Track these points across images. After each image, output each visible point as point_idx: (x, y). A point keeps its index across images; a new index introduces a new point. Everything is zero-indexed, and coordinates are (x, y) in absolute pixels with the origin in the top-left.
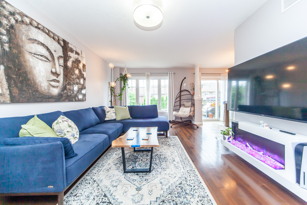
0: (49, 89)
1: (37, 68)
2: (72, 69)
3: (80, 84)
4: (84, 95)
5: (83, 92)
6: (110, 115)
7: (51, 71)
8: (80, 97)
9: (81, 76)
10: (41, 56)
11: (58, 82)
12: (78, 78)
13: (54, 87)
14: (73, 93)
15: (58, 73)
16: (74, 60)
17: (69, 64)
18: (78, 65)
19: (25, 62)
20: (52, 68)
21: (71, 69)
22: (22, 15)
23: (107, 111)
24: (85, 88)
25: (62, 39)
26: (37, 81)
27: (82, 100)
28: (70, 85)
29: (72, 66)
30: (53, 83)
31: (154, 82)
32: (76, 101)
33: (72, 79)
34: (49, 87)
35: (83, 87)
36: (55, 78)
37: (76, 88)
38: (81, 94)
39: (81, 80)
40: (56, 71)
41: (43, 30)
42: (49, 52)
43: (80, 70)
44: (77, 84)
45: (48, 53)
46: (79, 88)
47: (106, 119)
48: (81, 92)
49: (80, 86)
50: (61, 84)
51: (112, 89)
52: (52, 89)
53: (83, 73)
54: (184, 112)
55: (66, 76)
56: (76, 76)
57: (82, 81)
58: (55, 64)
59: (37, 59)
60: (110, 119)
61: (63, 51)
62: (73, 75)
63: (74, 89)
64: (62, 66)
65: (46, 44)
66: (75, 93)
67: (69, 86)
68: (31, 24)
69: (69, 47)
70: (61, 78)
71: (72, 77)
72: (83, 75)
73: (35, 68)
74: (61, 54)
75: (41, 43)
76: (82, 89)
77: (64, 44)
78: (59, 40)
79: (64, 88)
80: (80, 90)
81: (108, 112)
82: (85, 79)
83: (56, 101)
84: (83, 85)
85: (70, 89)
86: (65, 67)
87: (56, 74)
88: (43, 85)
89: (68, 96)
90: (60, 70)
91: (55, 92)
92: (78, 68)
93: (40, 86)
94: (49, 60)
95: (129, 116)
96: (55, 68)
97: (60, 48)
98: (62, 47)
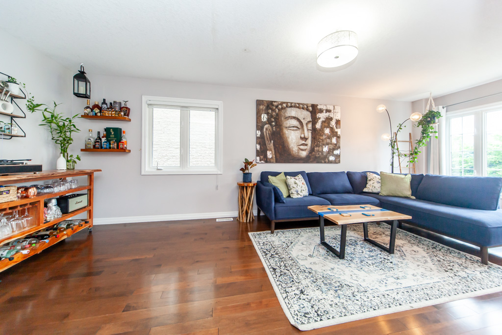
0: (298, 153)
1: (290, 137)
2: (322, 129)
3: (331, 144)
4: (338, 156)
5: (336, 152)
7: (301, 137)
8: (332, 158)
9: (334, 133)
10: (293, 127)
11: (306, 145)
12: (329, 138)
13: (302, 150)
14: (322, 154)
15: (306, 137)
16: (324, 120)
17: (318, 126)
18: (329, 124)
20: (301, 134)
21: (320, 130)
22: (282, 103)
24: (339, 147)
25: (310, 105)
26: (290, 147)
27: (335, 162)
28: (319, 146)
29: (321, 126)
30: (302, 147)
32: (325, 163)
33: (321, 141)
34: (298, 150)
35: (337, 147)
36: (304, 142)
37: (326, 149)
38: (333, 155)
39: (333, 139)
40: (304, 136)
41: (295, 107)
42: (299, 122)
43: (332, 129)
44: (328, 144)
45: (298, 123)
46: (330, 149)
48: (333, 152)
49: (332, 146)
50: (309, 147)
52: (301, 152)
53: (336, 130)
55: (314, 138)
56: (326, 136)
57: (334, 140)
58: (303, 130)
59: (290, 131)
61: (312, 116)
62: (322, 136)
63: (324, 150)
64: (310, 130)
65: (296, 116)
66: (325, 154)
67: (317, 148)
68: (287, 106)
69: (318, 109)
70: (309, 142)
71: (321, 138)
72: (337, 132)
73: (289, 138)
74: (310, 119)
75: (293, 117)
76: (334, 149)
77: (312, 109)
78: (307, 107)
79: (312, 150)
80: (331, 152)
81: (370, 180)
82: (338, 137)
83: (304, 163)
84: (336, 144)
85: (318, 151)
86: (314, 130)
87: (305, 139)
88: (294, 149)
89: (316, 157)
90: (308, 134)
91: (304, 154)
92: (328, 126)
93: (292, 151)
94: (298, 128)
96: (304, 134)
97: (309, 114)
98: (311, 112)
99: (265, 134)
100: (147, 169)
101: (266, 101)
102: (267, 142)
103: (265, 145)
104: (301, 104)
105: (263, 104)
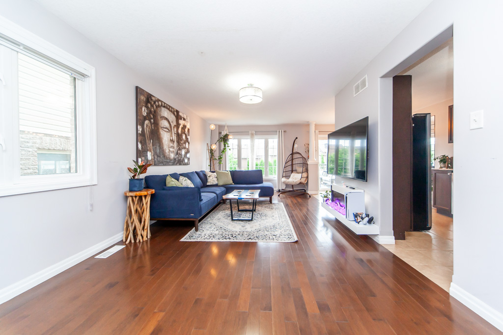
0: (169, 155)
1: (164, 139)
6: (212, 180)
7: (170, 140)
10: (166, 128)
11: (174, 148)
13: (171, 152)
15: (173, 140)
19: (159, 135)
22: (158, 101)
23: (208, 175)
25: (176, 110)
26: (164, 148)
30: (171, 149)
31: (259, 142)
36: (172, 145)
41: (166, 107)
42: (169, 124)
47: (208, 184)
51: (212, 152)
54: (295, 178)
58: (172, 133)
59: (164, 132)
60: (212, 184)
61: (176, 120)
64: (176, 134)
68: (162, 105)
70: (175, 144)
74: (175, 123)
75: (166, 118)
77: (177, 114)
78: (174, 111)
79: (177, 153)
81: (210, 177)
83: (172, 165)
88: (167, 151)
90: (175, 138)
91: (172, 156)
94: (169, 131)
95: (231, 182)
96: (172, 136)
99: (145, 131)
102: (147, 141)
103: (146, 144)
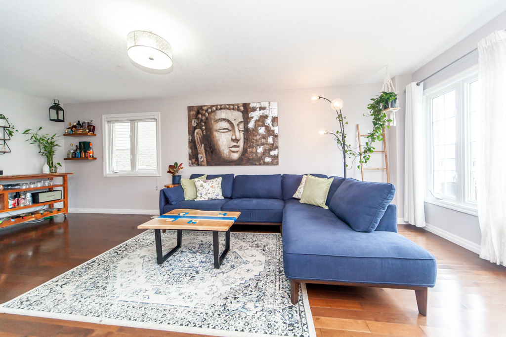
0: (230, 155)
1: (221, 140)
2: (255, 129)
3: (267, 144)
4: (276, 157)
5: (273, 153)
7: (232, 139)
8: (268, 160)
9: (270, 132)
10: (224, 129)
11: (238, 147)
12: (264, 138)
13: (234, 152)
14: (257, 155)
15: (237, 139)
16: (258, 119)
17: (251, 125)
18: (263, 122)
19: (214, 138)
20: (232, 135)
21: (253, 130)
22: (211, 107)
24: (277, 147)
25: (242, 105)
26: (221, 149)
27: (272, 164)
28: (253, 147)
29: (255, 126)
30: (233, 149)
32: (260, 164)
33: (255, 141)
34: (229, 153)
35: (274, 147)
36: (235, 144)
37: (260, 150)
38: (270, 156)
39: (269, 138)
40: (236, 137)
41: (225, 108)
42: (229, 123)
43: (267, 128)
44: (263, 144)
45: (228, 125)
46: (265, 149)
48: (269, 153)
49: (267, 146)
50: (241, 149)
52: (232, 154)
53: (272, 128)
55: (246, 140)
56: (261, 136)
57: (270, 140)
58: (235, 132)
59: (220, 133)
61: (243, 116)
62: (256, 136)
63: (258, 151)
64: (242, 131)
65: (227, 118)
66: (259, 155)
67: (251, 149)
68: (217, 109)
69: (250, 108)
70: (241, 143)
71: (255, 138)
72: (273, 131)
73: (219, 140)
74: (241, 119)
75: (224, 119)
76: (270, 150)
77: (244, 108)
78: (238, 107)
80: (266, 153)
82: (276, 136)
83: (235, 165)
84: (273, 144)
85: (252, 152)
86: (246, 131)
87: (237, 140)
88: (225, 152)
89: (249, 159)
90: (240, 135)
91: (236, 156)
92: (263, 125)
93: (223, 153)
94: (229, 130)
96: (235, 135)
97: (240, 114)
98: (242, 112)
99: (196, 138)
100: (107, 172)
101: (196, 107)
103: (196, 148)
104: (232, 105)
105: (193, 110)
